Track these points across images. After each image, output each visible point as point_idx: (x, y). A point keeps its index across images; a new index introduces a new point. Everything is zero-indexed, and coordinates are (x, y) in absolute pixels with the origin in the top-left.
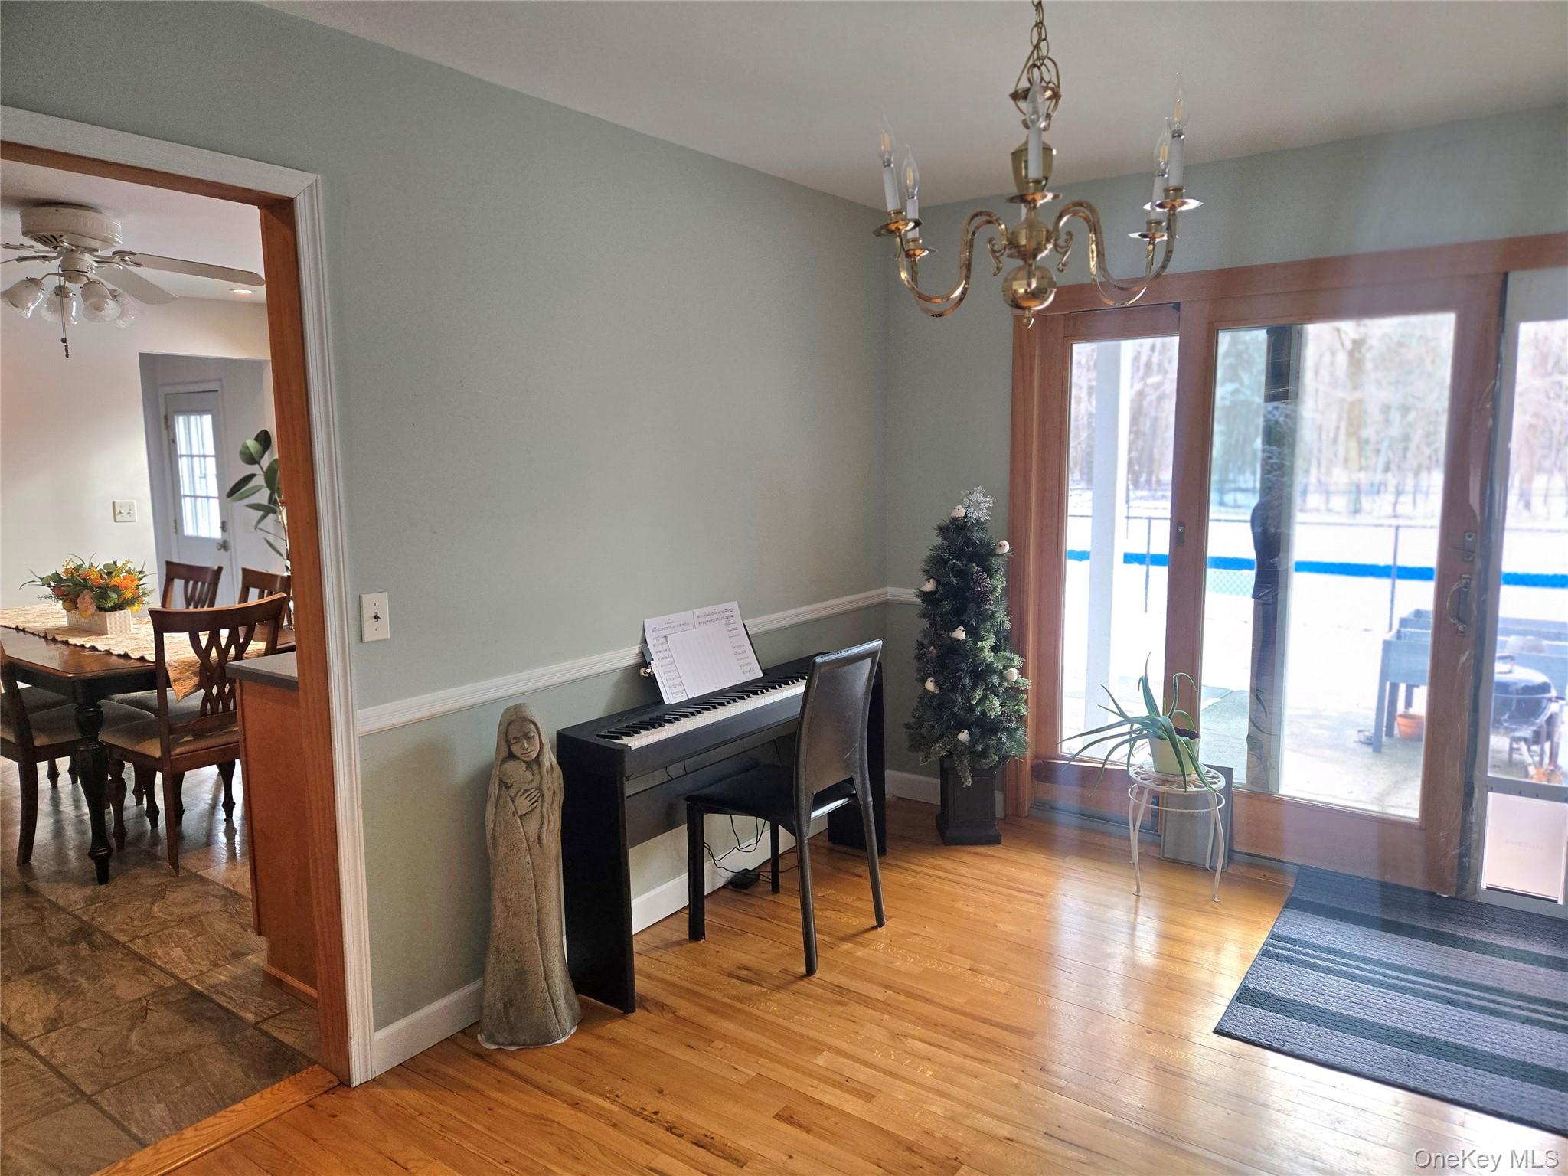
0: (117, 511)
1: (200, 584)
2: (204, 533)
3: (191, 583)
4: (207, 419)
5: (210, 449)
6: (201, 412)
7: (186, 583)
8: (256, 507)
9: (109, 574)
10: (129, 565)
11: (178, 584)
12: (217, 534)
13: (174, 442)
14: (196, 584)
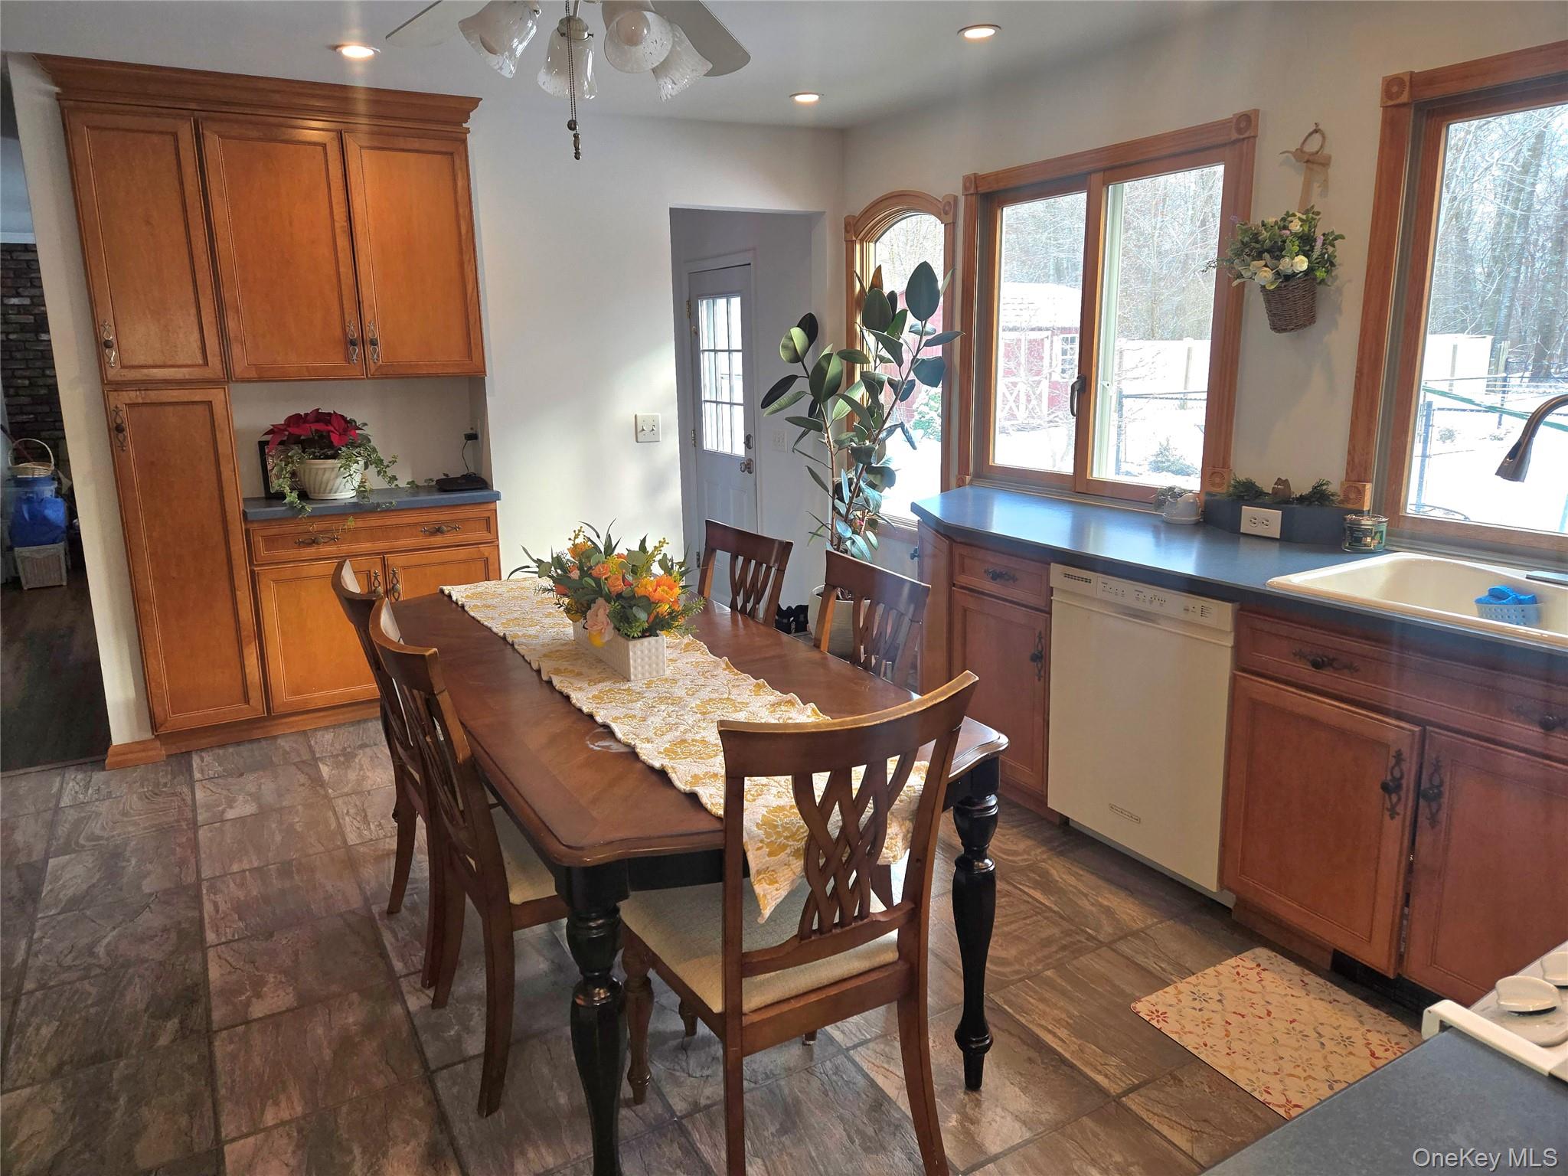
0: (640, 429)
1: (753, 562)
2: (726, 449)
3: (741, 559)
4: (736, 302)
5: (737, 343)
6: (728, 294)
7: (734, 559)
8: (795, 421)
9: (634, 571)
10: (664, 550)
11: (722, 558)
12: (740, 450)
13: (697, 333)
14: (747, 562)
